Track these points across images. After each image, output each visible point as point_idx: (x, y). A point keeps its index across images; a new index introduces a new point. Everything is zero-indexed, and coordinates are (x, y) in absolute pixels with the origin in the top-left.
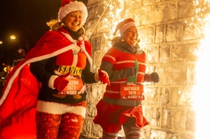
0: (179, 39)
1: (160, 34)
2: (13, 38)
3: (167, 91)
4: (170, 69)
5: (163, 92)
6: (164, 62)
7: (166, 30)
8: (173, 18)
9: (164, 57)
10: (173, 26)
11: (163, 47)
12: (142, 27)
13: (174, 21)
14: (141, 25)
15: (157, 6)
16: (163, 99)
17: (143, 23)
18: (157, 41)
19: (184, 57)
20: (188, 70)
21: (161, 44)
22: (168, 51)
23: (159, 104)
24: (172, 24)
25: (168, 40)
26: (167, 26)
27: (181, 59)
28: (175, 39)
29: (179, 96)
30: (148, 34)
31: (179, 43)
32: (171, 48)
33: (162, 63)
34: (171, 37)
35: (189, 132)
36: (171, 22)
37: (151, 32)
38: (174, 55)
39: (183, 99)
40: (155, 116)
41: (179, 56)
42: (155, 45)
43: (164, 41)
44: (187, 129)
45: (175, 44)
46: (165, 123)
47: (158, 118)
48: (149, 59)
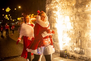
0: (83, 11)
1: (75, 9)
2: (20, 7)
3: (79, 32)
4: (80, 23)
5: (78, 32)
6: (78, 20)
7: (78, 8)
8: (80, 2)
11: (77, 14)
12: (68, 6)
13: (81, 4)
14: (67, 6)
16: (78, 35)
18: (74, 12)
19: (86, 18)
20: (88, 23)
21: (76, 13)
22: (79, 16)
23: (77, 37)
24: (80, 5)
25: (79, 11)
26: (78, 6)
27: (84, 19)
28: (81, 11)
29: (84, 34)
30: (71, 9)
31: (83, 13)
32: (80, 14)
33: (77, 21)
34: (80, 10)
35: (89, 48)
36: (80, 4)
38: (81, 18)
39: (86, 35)
40: (75, 42)
42: (74, 14)
43: (77, 12)
44: (88, 47)
45: (82, 13)
46: (80, 44)
47: (77, 42)
48: (72, 19)
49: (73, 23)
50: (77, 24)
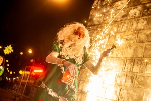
0: (142, 72)
1: (129, 66)
4: (131, 92)
6: (129, 86)
7: (134, 64)
8: (140, 56)
9: (129, 83)
10: (139, 62)
11: (129, 75)
12: (117, 58)
13: (140, 58)
14: (116, 57)
15: (130, 46)
17: (119, 56)
18: (126, 70)
19: (143, 85)
20: (145, 95)
21: (128, 73)
22: (132, 79)
24: (139, 60)
25: (133, 71)
26: (135, 61)
27: (140, 86)
28: (139, 71)
30: (120, 64)
31: (141, 74)
32: (135, 77)
33: (127, 87)
34: (136, 69)
36: (138, 58)
37: (122, 63)
38: (136, 82)
41: (139, 84)
42: (124, 73)
43: (131, 71)
45: (138, 74)
48: (118, 82)
49: (119, 88)
50: (125, 92)
